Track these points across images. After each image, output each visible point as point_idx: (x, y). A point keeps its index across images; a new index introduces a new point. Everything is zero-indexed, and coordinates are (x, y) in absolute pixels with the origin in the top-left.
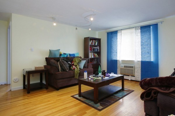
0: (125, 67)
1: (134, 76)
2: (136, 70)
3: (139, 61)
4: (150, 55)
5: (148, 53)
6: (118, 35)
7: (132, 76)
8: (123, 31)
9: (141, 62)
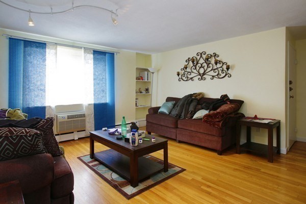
0: (69, 117)
1: (85, 130)
2: (87, 119)
3: (91, 104)
4: (106, 93)
5: (103, 91)
6: (47, 53)
7: (78, 131)
8: (59, 48)
9: (93, 106)
